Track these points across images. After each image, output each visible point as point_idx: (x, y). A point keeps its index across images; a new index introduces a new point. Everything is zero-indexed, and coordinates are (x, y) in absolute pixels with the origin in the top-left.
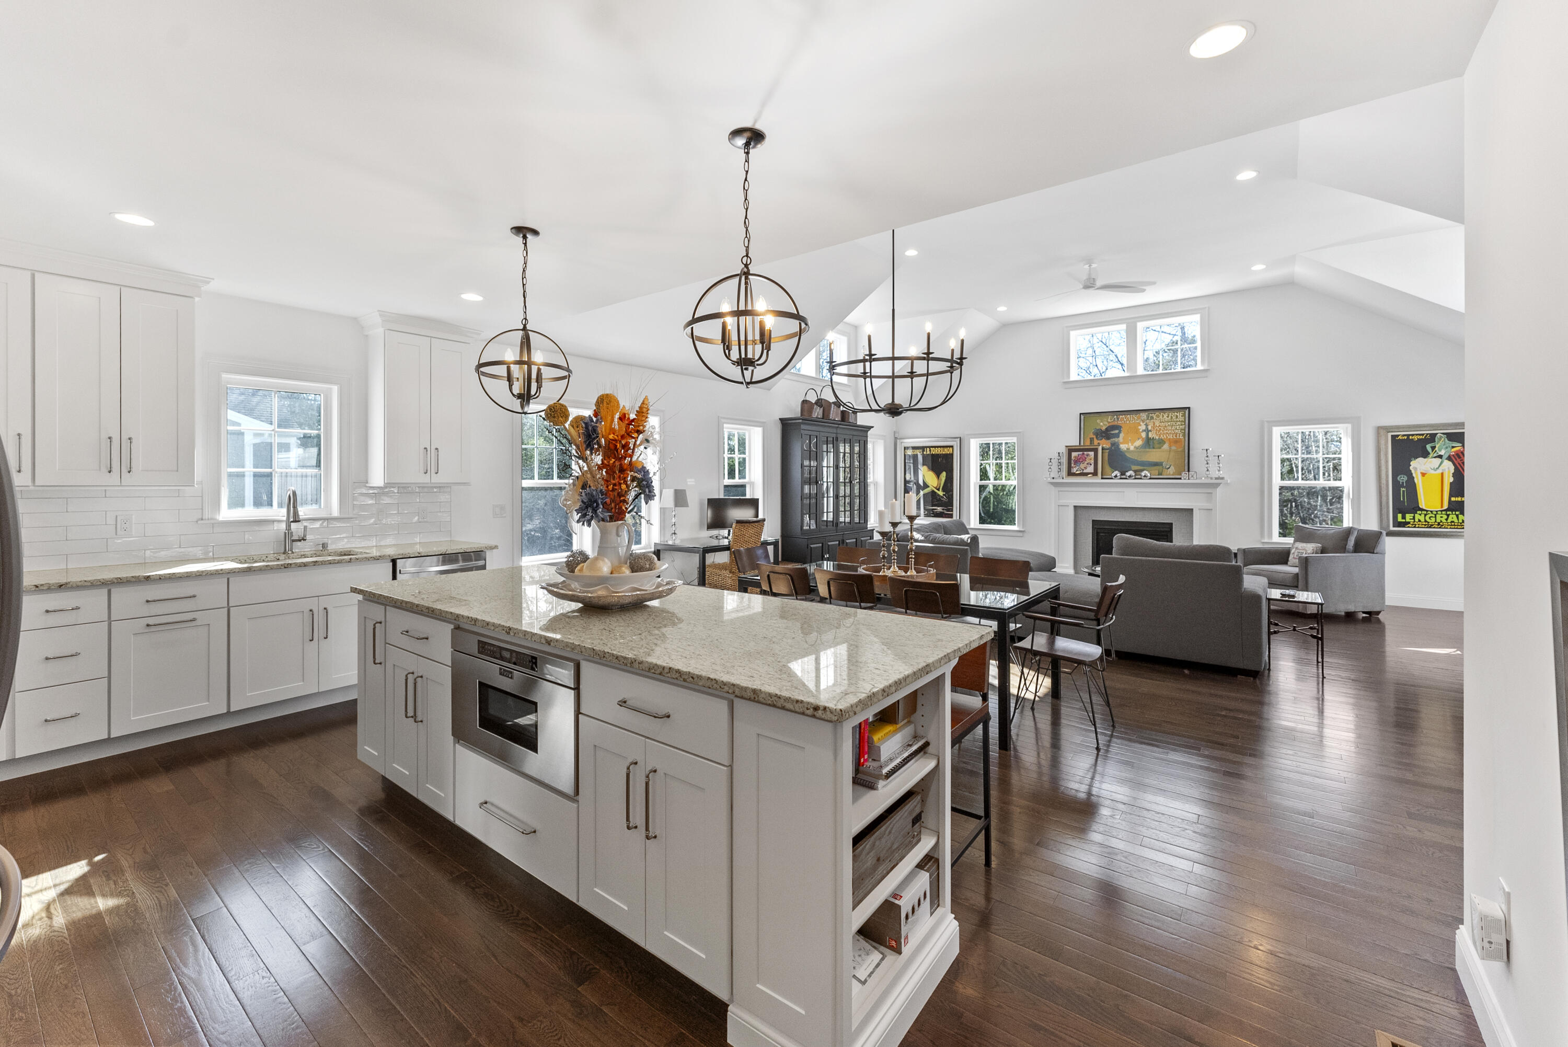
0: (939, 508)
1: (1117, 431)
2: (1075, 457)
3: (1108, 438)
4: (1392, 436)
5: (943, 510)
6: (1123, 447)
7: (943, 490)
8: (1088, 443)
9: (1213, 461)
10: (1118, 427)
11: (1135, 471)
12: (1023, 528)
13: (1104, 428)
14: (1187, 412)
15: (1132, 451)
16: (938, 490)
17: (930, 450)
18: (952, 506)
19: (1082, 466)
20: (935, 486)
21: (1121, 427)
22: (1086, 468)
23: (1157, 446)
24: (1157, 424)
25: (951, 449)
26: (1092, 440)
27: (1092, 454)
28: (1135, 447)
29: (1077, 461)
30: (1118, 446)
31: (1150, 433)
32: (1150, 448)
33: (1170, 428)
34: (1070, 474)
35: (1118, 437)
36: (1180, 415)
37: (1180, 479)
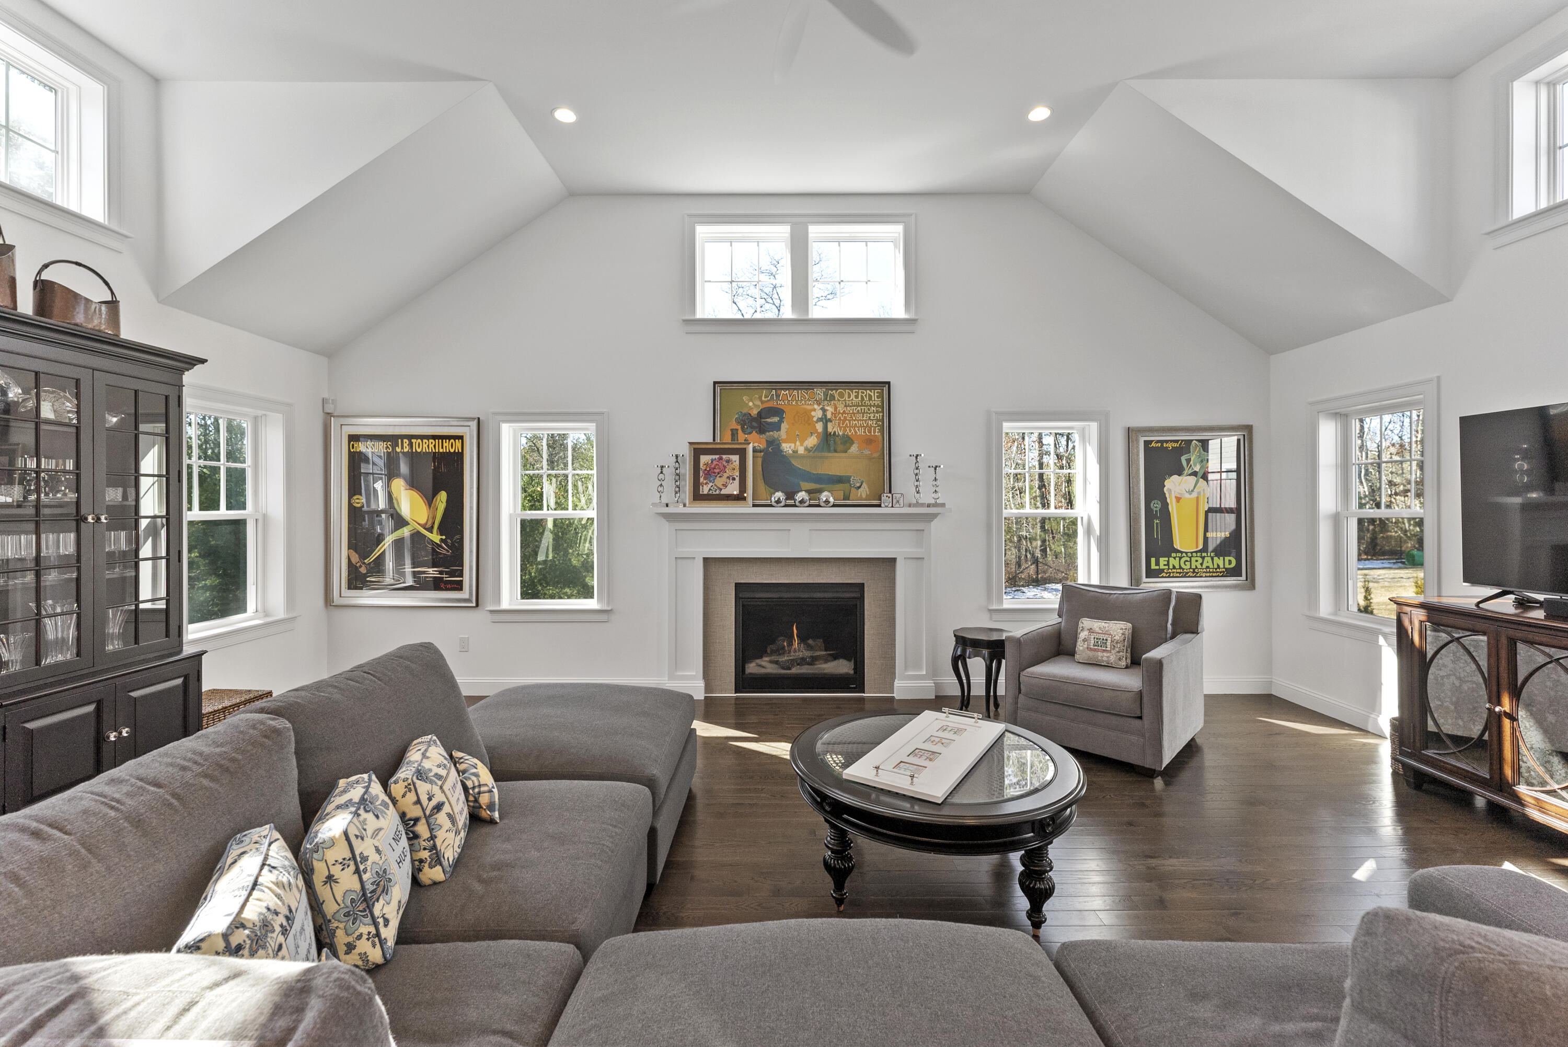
0: (431, 570)
1: (776, 419)
2: (706, 464)
3: (761, 431)
4: (1145, 441)
5: (441, 573)
6: (787, 447)
7: (441, 531)
8: (728, 438)
9: (927, 475)
10: (778, 412)
11: (809, 492)
12: (608, 603)
13: (755, 412)
14: (886, 389)
15: (802, 457)
16: (430, 530)
17: (411, 444)
18: (461, 564)
19: (719, 482)
20: (423, 521)
21: (783, 411)
22: (725, 486)
23: (840, 447)
24: (841, 408)
25: (458, 443)
26: (734, 433)
27: (735, 458)
28: (806, 449)
29: (711, 473)
30: (779, 445)
31: (830, 425)
32: (829, 451)
33: (860, 416)
34: (697, 497)
35: (779, 429)
36: (874, 394)
37: (879, 506)
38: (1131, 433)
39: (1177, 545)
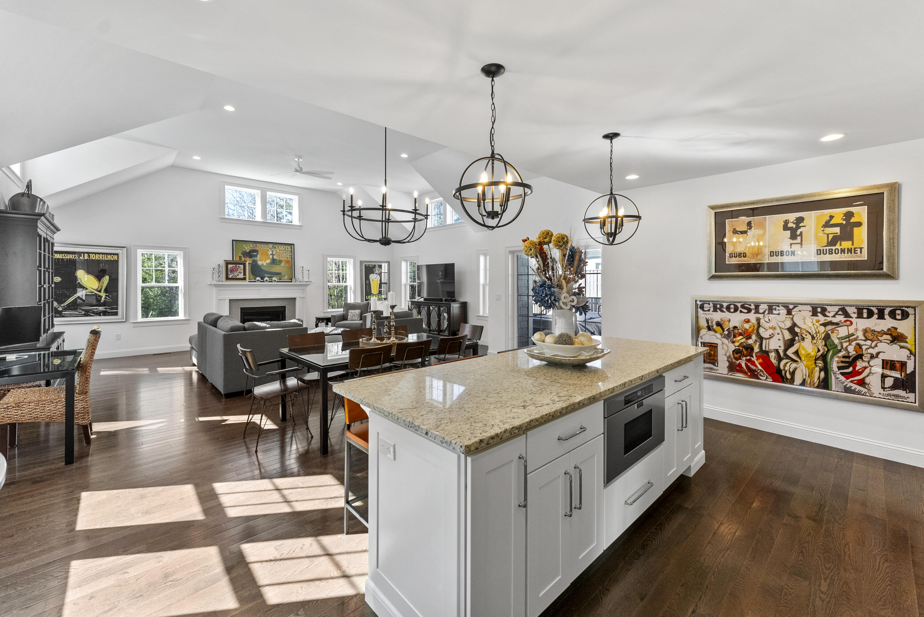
0: (100, 308)
1: (256, 254)
2: (231, 268)
3: (251, 257)
4: (365, 265)
5: (106, 309)
6: (260, 263)
7: (106, 291)
8: (238, 259)
9: (306, 273)
10: (256, 251)
12: (189, 317)
13: (248, 251)
14: (293, 246)
15: (265, 266)
16: (100, 291)
17: (89, 256)
18: (117, 305)
19: (236, 274)
20: (96, 288)
21: (258, 251)
22: (238, 275)
23: (278, 263)
24: (278, 251)
25: (116, 257)
26: (240, 257)
27: (242, 266)
28: (266, 264)
29: (232, 270)
30: (257, 262)
31: (274, 256)
32: (274, 264)
33: (284, 254)
34: (227, 278)
35: (257, 257)
36: (289, 247)
37: (291, 282)
38: (361, 262)
39: (372, 292)
